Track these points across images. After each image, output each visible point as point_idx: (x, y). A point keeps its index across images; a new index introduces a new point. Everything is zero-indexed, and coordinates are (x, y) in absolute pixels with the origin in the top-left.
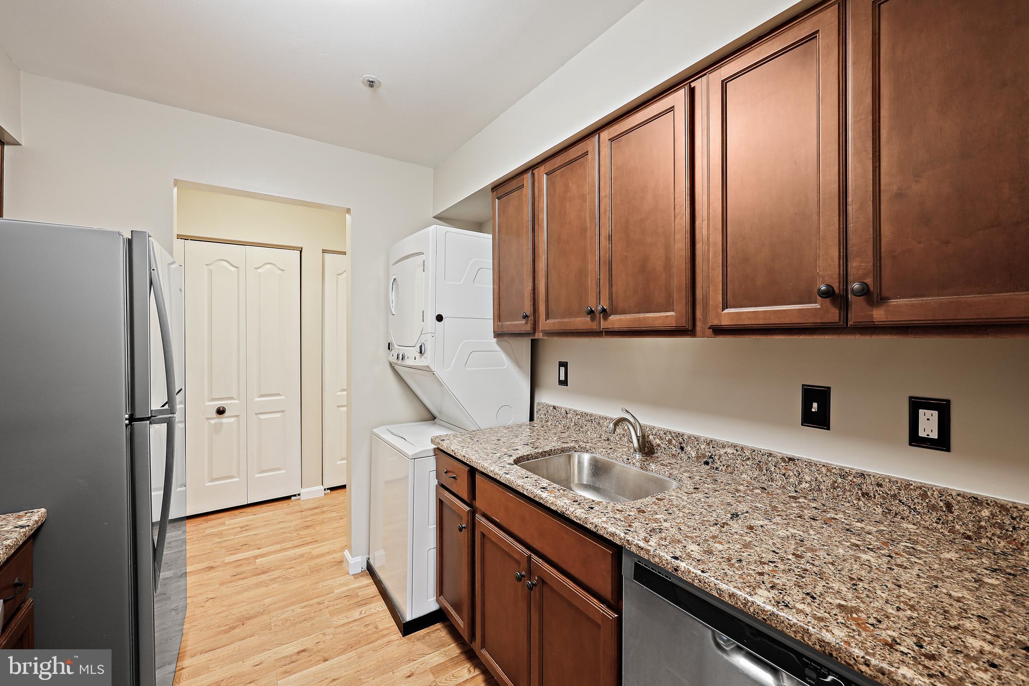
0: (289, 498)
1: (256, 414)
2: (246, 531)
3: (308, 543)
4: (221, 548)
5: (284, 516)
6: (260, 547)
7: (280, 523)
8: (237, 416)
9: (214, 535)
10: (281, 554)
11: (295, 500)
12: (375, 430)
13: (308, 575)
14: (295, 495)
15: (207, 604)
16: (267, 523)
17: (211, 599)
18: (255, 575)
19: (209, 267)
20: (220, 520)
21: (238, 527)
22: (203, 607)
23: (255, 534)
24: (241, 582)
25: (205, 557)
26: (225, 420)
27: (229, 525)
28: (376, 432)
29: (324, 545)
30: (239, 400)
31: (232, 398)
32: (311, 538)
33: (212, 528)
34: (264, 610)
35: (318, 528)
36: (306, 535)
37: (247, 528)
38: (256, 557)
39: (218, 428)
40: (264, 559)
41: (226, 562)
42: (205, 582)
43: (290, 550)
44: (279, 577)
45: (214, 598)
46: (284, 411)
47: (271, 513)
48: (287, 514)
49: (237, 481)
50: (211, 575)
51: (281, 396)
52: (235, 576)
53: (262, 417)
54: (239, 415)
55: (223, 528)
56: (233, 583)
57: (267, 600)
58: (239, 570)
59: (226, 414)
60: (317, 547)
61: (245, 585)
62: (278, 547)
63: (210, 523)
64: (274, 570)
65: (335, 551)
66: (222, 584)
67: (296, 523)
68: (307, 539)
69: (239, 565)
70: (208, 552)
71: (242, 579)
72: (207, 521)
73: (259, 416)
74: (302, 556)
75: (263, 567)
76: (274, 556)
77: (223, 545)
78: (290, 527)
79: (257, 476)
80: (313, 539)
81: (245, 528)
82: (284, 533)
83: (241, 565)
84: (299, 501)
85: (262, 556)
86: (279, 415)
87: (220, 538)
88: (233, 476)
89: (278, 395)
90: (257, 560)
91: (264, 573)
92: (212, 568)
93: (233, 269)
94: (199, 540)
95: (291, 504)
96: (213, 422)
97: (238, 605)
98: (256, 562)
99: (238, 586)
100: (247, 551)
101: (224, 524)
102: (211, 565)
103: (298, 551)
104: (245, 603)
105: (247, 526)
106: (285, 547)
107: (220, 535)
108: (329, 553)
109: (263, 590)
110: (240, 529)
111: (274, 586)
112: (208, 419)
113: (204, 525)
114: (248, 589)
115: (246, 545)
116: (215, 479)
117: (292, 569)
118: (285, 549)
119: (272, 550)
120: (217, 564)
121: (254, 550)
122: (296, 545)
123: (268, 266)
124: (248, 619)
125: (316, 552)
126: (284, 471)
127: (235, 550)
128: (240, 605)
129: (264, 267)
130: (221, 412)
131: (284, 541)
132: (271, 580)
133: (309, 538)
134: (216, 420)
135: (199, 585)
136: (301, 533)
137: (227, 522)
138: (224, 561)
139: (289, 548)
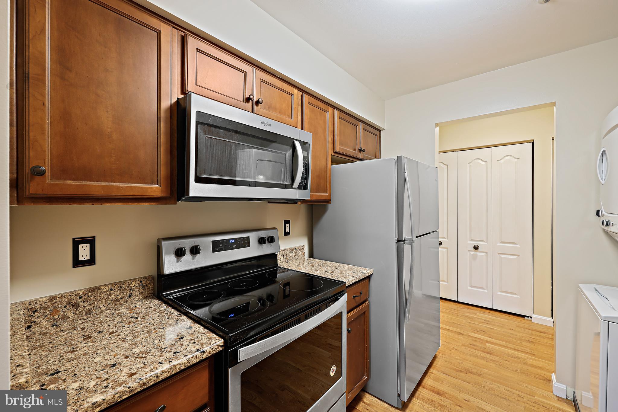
0: (523, 316)
1: (498, 253)
2: (487, 324)
3: (527, 353)
4: (470, 326)
5: (515, 326)
6: (492, 337)
7: (510, 329)
8: (486, 253)
9: (468, 317)
10: (504, 349)
11: (527, 320)
12: (580, 285)
13: (517, 372)
14: (528, 317)
15: (453, 350)
16: (502, 325)
17: (455, 349)
18: (483, 351)
19: (470, 164)
20: (475, 311)
21: (483, 319)
22: (450, 350)
23: (492, 329)
24: (474, 351)
25: (460, 326)
26: (478, 253)
27: (478, 316)
28: (580, 286)
29: (539, 361)
30: (487, 243)
31: (483, 241)
32: (529, 350)
33: (468, 313)
34: (481, 374)
35: (538, 346)
36: (527, 346)
37: (488, 322)
38: (487, 342)
39: (475, 257)
40: (492, 345)
41: (469, 335)
42: (455, 339)
43: (510, 350)
44: (497, 362)
45: (457, 350)
46: (519, 255)
47: (507, 320)
48: (517, 326)
49: (485, 292)
50: (460, 337)
51: (517, 244)
52: (471, 345)
53: (503, 256)
54: (487, 252)
55: (475, 316)
56: (469, 348)
57: (484, 370)
58: (474, 343)
59: (479, 250)
60: (533, 359)
61: (475, 353)
62: (503, 343)
63: (468, 310)
64: (496, 356)
65: (547, 370)
66: (463, 345)
67: (522, 335)
68: (527, 349)
69: (476, 341)
70: (462, 324)
71: (475, 349)
72: (468, 308)
73: (501, 255)
74: (519, 358)
75: (489, 350)
76: (498, 347)
77: (471, 325)
78: (517, 335)
79: (499, 293)
80: (531, 352)
81: (486, 322)
82: (511, 337)
83: (477, 341)
84: (530, 322)
85: (491, 343)
86: (515, 257)
87: (471, 321)
88: (483, 288)
89: (514, 243)
90: (487, 344)
91: (488, 353)
92: (461, 334)
93: (483, 163)
94: (460, 316)
95: (523, 321)
96: (472, 253)
97: (467, 362)
98: (486, 344)
99: (472, 351)
100: (483, 336)
101: (476, 314)
102: (461, 332)
103: (516, 353)
104: (471, 363)
105: (488, 321)
106: (509, 346)
107: (471, 318)
108: (540, 368)
109: (484, 362)
110: (483, 321)
111: (492, 364)
112: (469, 251)
113: (465, 310)
114: (476, 356)
115: (484, 331)
116: (473, 286)
117: (507, 362)
118: (507, 347)
119: (498, 343)
120: (464, 333)
121: (487, 337)
122: (517, 349)
123: (508, 157)
124: (470, 373)
125: (530, 361)
126: (518, 297)
127: (476, 331)
128: (469, 362)
129: (505, 158)
130: (476, 248)
131: (509, 342)
132: (491, 360)
133: (528, 350)
134: (473, 252)
135: (452, 339)
136: (523, 343)
137: (478, 314)
138: (469, 334)
139: (511, 348)
